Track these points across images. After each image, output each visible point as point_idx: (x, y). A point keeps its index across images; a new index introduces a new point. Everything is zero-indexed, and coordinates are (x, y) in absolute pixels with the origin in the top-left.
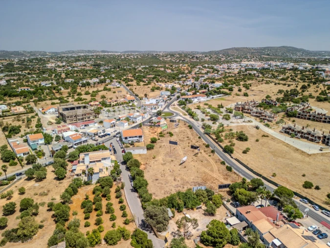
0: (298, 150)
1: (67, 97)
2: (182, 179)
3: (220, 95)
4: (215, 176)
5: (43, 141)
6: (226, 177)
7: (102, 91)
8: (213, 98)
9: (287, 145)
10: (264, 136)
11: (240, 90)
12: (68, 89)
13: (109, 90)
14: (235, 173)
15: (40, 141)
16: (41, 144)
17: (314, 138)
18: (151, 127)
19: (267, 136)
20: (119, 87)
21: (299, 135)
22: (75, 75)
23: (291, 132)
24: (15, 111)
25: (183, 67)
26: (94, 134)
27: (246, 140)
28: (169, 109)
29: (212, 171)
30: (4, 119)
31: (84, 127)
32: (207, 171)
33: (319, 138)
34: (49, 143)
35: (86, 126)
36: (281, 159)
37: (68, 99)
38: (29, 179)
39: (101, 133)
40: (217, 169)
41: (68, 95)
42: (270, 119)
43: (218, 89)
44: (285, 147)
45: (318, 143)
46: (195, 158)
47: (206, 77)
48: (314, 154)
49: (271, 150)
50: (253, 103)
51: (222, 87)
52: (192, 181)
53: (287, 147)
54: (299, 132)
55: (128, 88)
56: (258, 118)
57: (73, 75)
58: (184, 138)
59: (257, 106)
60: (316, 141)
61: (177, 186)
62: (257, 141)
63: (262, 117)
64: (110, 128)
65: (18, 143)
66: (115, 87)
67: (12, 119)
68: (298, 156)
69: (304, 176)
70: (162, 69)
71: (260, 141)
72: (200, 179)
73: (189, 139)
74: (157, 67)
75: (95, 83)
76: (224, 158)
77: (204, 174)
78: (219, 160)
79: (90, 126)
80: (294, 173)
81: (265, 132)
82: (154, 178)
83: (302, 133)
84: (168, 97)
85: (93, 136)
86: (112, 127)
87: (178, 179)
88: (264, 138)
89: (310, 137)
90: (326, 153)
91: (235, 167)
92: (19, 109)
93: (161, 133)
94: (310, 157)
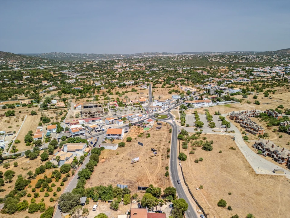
0: (250, 167)
1: (102, 95)
2: (122, 176)
3: (229, 102)
4: (150, 178)
5: (55, 131)
6: (158, 181)
7: (130, 91)
8: (218, 104)
9: (245, 161)
10: (232, 148)
11: (255, 98)
12: (107, 89)
13: (135, 91)
14: (168, 179)
15: (53, 130)
16: (54, 133)
17: (278, 158)
18: (139, 127)
19: (235, 149)
20: (145, 89)
21: (266, 152)
22: (126, 76)
23: (260, 148)
24: (58, 106)
25: (222, 69)
26: (92, 129)
27: (210, 150)
28: (169, 112)
29: (152, 173)
30: (48, 111)
31: (91, 122)
32: (148, 172)
33: (283, 159)
34: (59, 133)
35: (93, 121)
36: (225, 174)
37: (101, 97)
38: (27, 157)
39: (98, 128)
40: (157, 172)
41: (102, 94)
42: (255, 132)
43: (232, 95)
44: (242, 162)
45: (281, 164)
46: (149, 159)
47: (233, 81)
48: (262, 175)
49: (225, 164)
50: (253, 113)
51: (238, 93)
52: (128, 179)
53: (244, 162)
54: (267, 150)
55: (152, 90)
56: (244, 130)
57: (124, 76)
58: (156, 140)
59: (257, 117)
60: (280, 162)
61: (114, 181)
62: (220, 152)
63: (248, 129)
64: (109, 124)
65: (41, 130)
66: (142, 88)
67: (51, 112)
68: (245, 174)
69: (230, 194)
70: (200, 71)
71: (223, 153)
72: (136, 178)
73: (160, 142)
74: (197, 69)
75: (129, 85)
76: (173, 163)
77: (142, 175)
78: (167, 164)
79: (96, 121)
80: (223, 189)
81: (236, 144)
82: (103, 171)
83: (270, 151)
84: (177, 101)
85: (91, 130)
86: (110, 124)
87: (119, 175)
88: (231, 150)
89: (275, 156)
90: (277, 176)
91: (174, 173)
92: (61, 104)
93: (142, 134)
94: (257, 177)
